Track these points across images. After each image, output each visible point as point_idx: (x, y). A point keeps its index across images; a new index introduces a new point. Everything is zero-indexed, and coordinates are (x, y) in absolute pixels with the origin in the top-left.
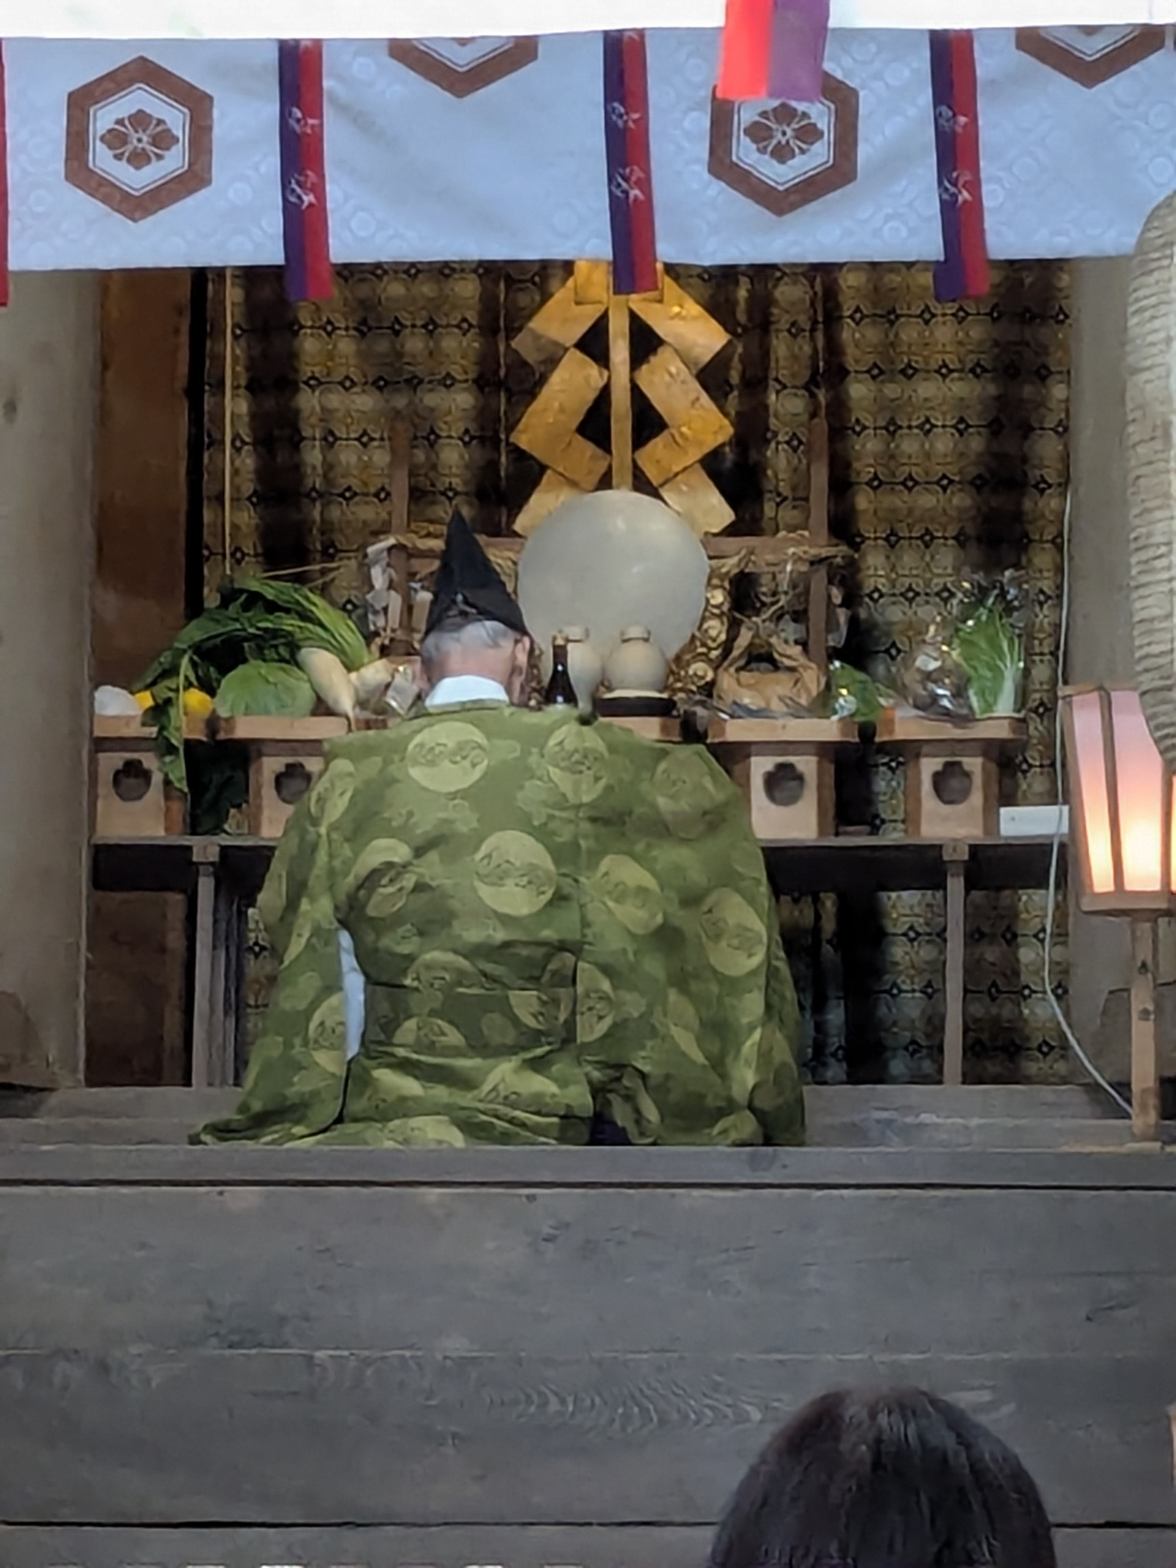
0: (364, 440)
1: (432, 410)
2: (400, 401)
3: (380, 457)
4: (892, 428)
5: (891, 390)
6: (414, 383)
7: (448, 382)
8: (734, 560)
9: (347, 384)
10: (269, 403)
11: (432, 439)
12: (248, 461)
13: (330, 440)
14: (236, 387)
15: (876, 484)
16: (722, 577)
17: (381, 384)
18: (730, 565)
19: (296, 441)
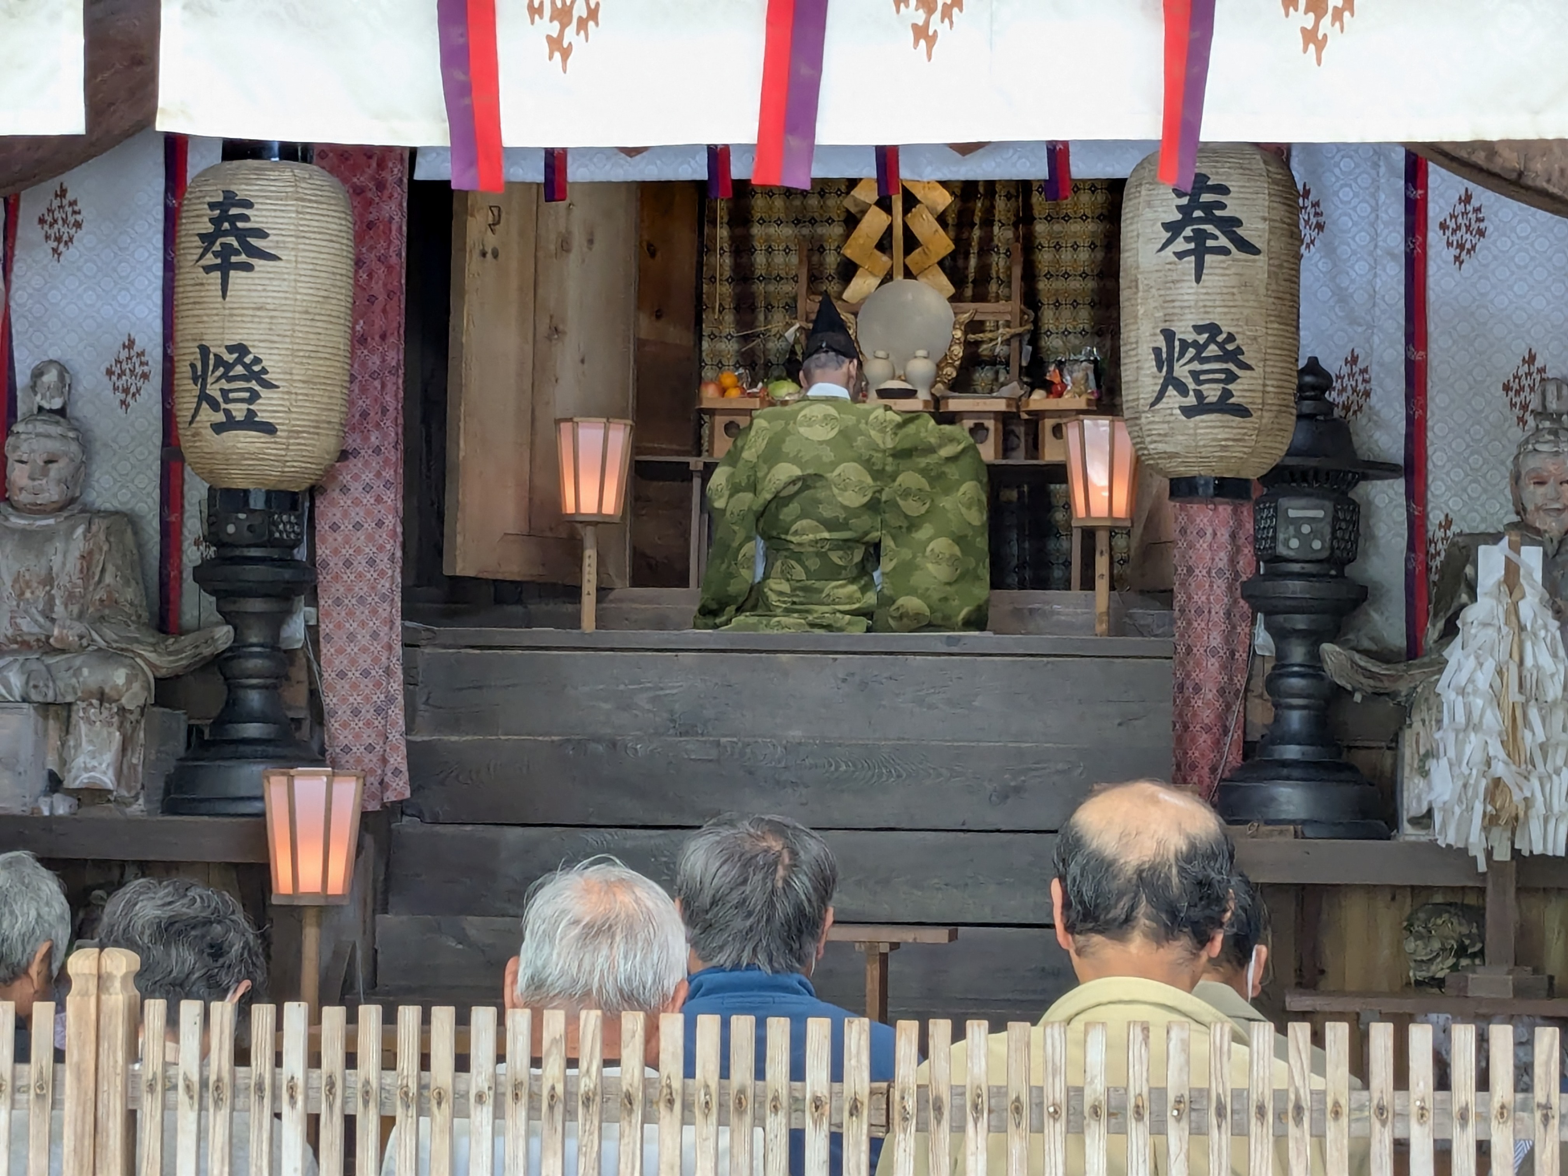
0: (787, 250)
1: (822, 236)
2: (805, 231)
3: (794, 259)
4: (1058, 247)
5: (1057, 227)
6: (813, 222)
7: (830, 221)
8: (967, 315)
9: (779, 222)
10: (739, 231)
11: (821, 250)
12: (727, 260)
13: (769, 251)
14: (721, 223)
15: (1049, 276)
16: (961, 324)
17: (797, 222)
18: (965, 317)
19: (751, 251)
